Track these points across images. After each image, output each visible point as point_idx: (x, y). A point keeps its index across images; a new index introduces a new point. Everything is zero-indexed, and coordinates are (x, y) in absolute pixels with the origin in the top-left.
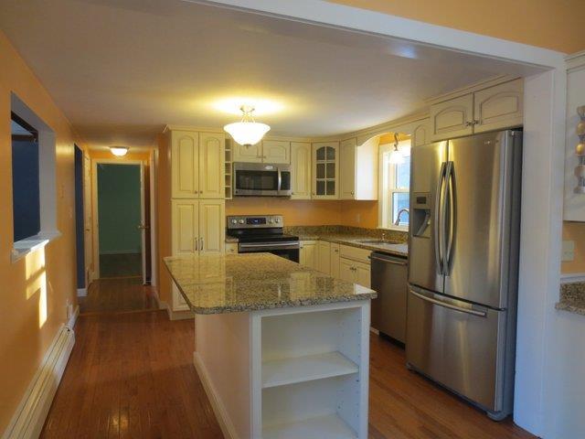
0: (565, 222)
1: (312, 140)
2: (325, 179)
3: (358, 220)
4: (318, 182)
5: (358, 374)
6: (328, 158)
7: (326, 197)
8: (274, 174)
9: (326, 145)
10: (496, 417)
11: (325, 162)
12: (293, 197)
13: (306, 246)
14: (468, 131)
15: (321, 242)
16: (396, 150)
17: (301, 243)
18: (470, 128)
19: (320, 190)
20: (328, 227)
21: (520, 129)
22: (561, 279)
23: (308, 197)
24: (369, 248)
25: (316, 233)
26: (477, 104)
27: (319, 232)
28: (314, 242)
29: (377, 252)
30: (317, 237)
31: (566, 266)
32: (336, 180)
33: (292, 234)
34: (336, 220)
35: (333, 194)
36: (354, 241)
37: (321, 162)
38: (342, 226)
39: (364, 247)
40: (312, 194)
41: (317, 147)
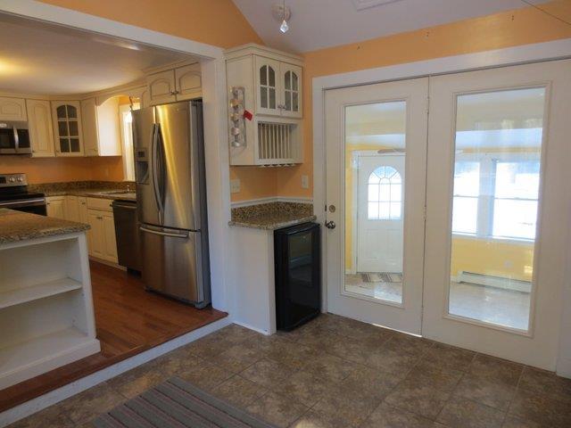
0: (231, 166)
1: (51, 98)
2: (69, 137)
4: (61, 139)
5: (80, 289)
6: (70, 116)
7: (70, 154)
8: (9, 132)
9: (65, 103)
10: (200, 306)
11: (67, 120)
12: (35, 155)
13: (53, 202)
14: (173, 99)
15: (70, 197)
17: (48, 199)
18: (173, 96)
19: (64, 148)
21: (200, 100)
22: (232, 205)
23: (52, 155)
24: (111, 198)
25: (65, 189)
26: (177, 78)
27: (68, 188)
28: (61, 197)
29: (117, 201)
30: (64, 193)
31: (234, 196)
32: (80, 137)
33: (38, 191)
35: (78, 151)
36: (100, 193)
37: (62, 120)
39: (107, 198)
40: (56, 151)
41: (56, 105)
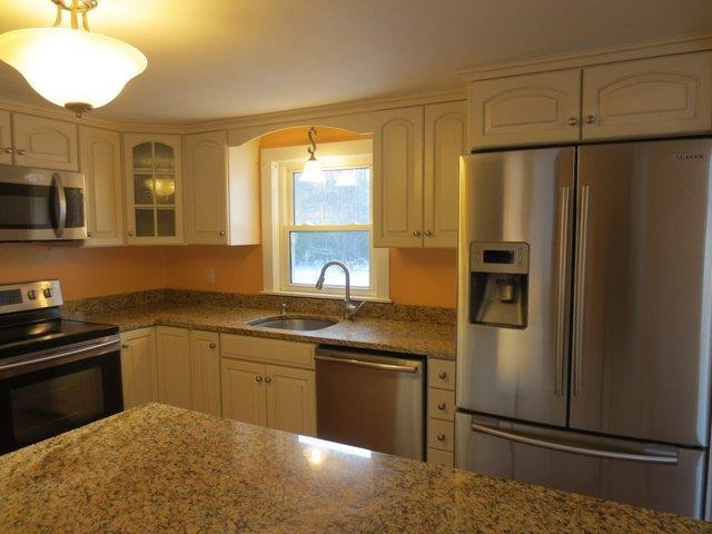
1: (122, 126)
2: (154, 207)
3: (209, 278)
4: (137, 211)
7: (154, 240)
8: (51, 193)
9: (154, 140)
11: (153, 171)
13: (131, 342)
15: (160, 329)
16: (313, 158)
17: (123, 338)
20: (146, 295)
23: (118, 242)
24: (310, 340)
32: (178, 208)
34: (159, 280)
35: (172, 232)
38: (173, 291)
40: (126, 234)
41: (134, 141)
